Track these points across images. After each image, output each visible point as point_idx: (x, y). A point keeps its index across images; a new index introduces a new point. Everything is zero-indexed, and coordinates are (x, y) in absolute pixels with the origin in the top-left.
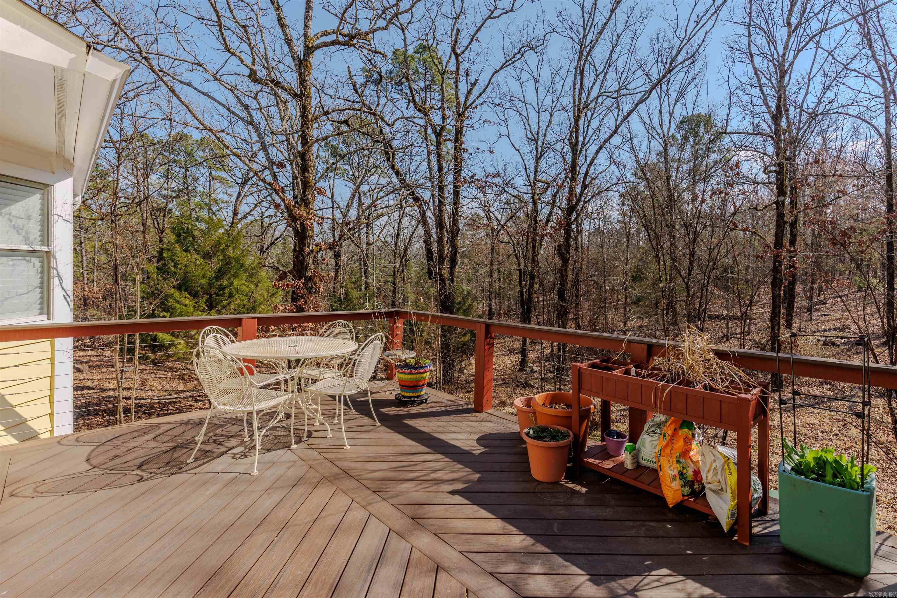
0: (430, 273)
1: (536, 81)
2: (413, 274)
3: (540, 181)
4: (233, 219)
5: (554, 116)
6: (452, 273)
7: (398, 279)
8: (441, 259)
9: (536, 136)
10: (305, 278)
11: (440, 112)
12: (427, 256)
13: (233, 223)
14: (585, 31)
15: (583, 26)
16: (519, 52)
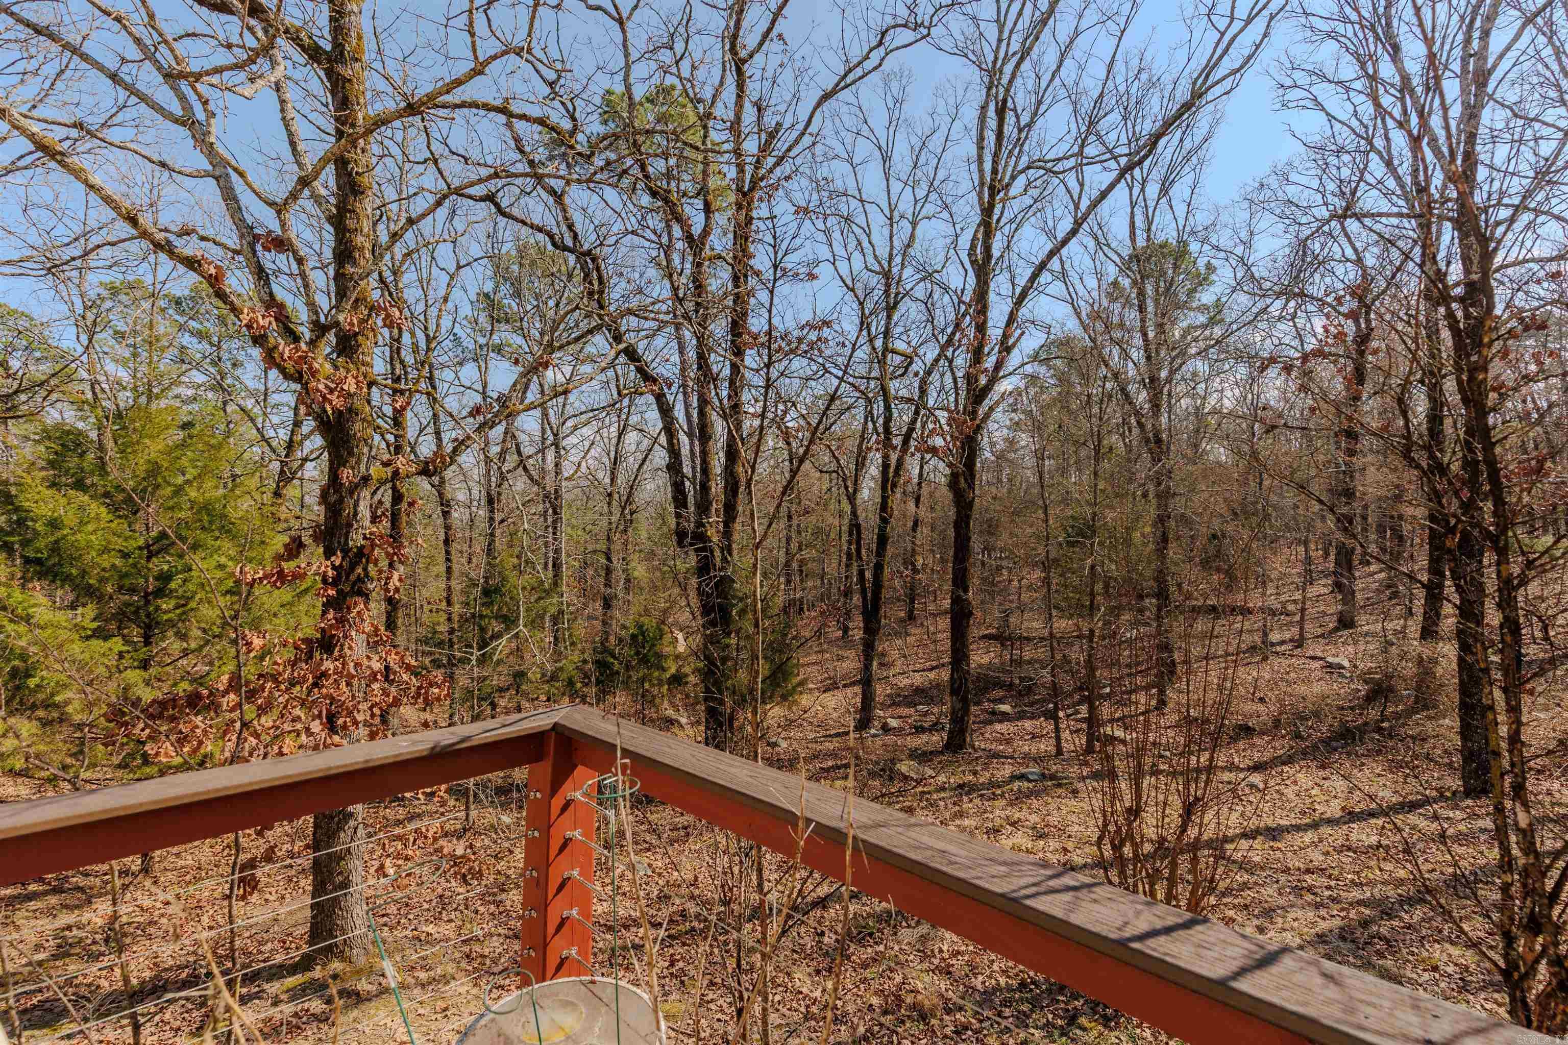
0: (681, 535)
1: (886, 159)
2: (644, 535)
3: (893, 352)
4: (292, 432)
5: (919, 229)
6: (727, 534)
7: (617, 546)
8: (704, 507)
9: (886, 266)
10: (346, 551)
11: (699, 203)
12: (675, 499)
13: (291, 440)
14: (1001, 32)
15: (998, 21)
16: (880, 43)
